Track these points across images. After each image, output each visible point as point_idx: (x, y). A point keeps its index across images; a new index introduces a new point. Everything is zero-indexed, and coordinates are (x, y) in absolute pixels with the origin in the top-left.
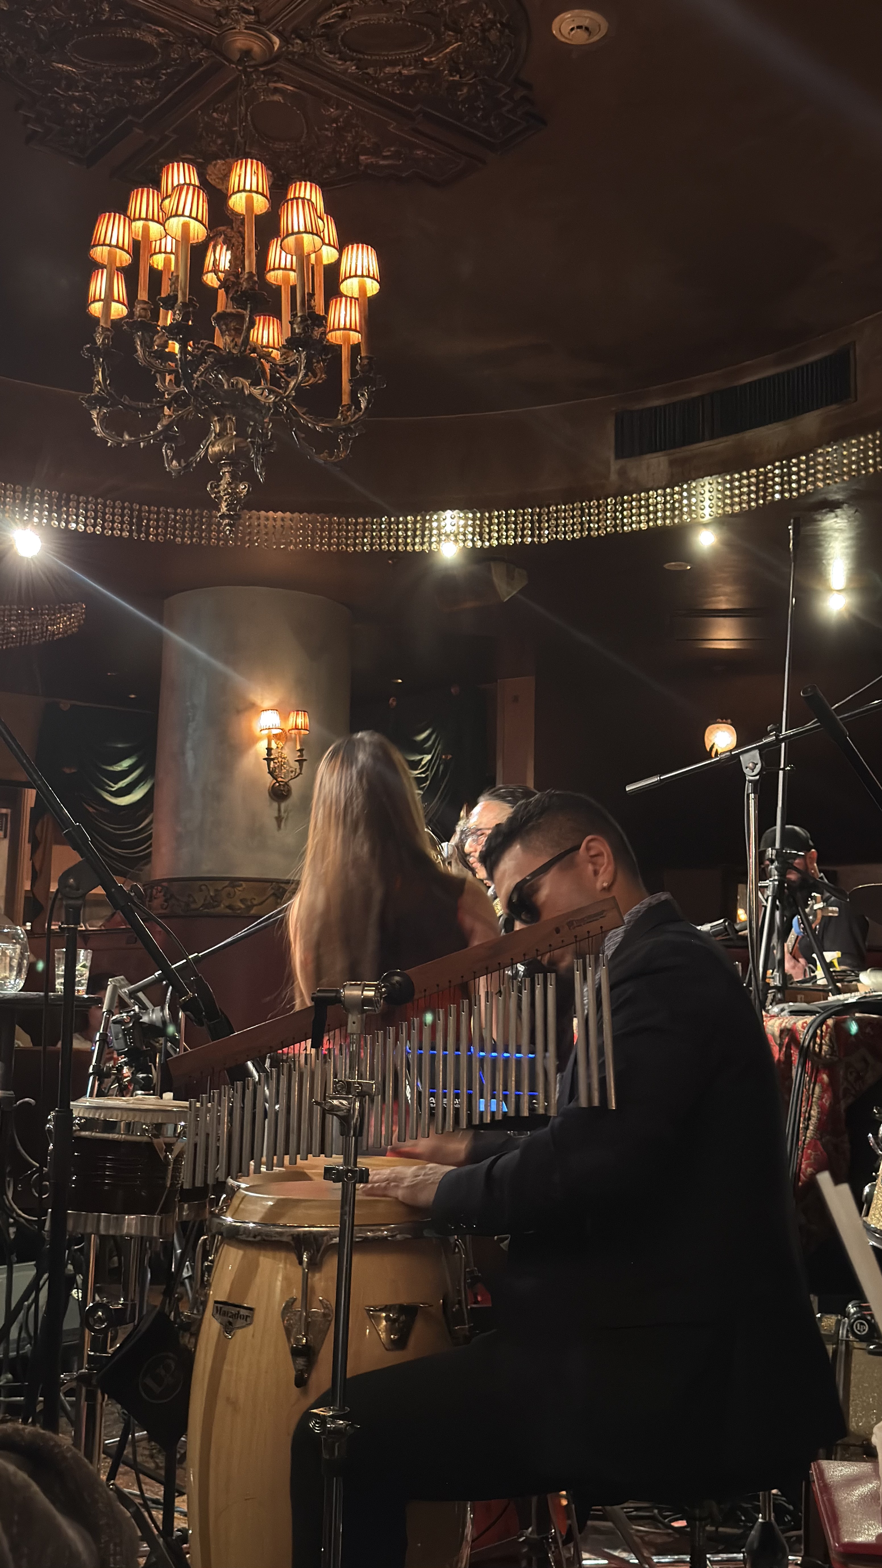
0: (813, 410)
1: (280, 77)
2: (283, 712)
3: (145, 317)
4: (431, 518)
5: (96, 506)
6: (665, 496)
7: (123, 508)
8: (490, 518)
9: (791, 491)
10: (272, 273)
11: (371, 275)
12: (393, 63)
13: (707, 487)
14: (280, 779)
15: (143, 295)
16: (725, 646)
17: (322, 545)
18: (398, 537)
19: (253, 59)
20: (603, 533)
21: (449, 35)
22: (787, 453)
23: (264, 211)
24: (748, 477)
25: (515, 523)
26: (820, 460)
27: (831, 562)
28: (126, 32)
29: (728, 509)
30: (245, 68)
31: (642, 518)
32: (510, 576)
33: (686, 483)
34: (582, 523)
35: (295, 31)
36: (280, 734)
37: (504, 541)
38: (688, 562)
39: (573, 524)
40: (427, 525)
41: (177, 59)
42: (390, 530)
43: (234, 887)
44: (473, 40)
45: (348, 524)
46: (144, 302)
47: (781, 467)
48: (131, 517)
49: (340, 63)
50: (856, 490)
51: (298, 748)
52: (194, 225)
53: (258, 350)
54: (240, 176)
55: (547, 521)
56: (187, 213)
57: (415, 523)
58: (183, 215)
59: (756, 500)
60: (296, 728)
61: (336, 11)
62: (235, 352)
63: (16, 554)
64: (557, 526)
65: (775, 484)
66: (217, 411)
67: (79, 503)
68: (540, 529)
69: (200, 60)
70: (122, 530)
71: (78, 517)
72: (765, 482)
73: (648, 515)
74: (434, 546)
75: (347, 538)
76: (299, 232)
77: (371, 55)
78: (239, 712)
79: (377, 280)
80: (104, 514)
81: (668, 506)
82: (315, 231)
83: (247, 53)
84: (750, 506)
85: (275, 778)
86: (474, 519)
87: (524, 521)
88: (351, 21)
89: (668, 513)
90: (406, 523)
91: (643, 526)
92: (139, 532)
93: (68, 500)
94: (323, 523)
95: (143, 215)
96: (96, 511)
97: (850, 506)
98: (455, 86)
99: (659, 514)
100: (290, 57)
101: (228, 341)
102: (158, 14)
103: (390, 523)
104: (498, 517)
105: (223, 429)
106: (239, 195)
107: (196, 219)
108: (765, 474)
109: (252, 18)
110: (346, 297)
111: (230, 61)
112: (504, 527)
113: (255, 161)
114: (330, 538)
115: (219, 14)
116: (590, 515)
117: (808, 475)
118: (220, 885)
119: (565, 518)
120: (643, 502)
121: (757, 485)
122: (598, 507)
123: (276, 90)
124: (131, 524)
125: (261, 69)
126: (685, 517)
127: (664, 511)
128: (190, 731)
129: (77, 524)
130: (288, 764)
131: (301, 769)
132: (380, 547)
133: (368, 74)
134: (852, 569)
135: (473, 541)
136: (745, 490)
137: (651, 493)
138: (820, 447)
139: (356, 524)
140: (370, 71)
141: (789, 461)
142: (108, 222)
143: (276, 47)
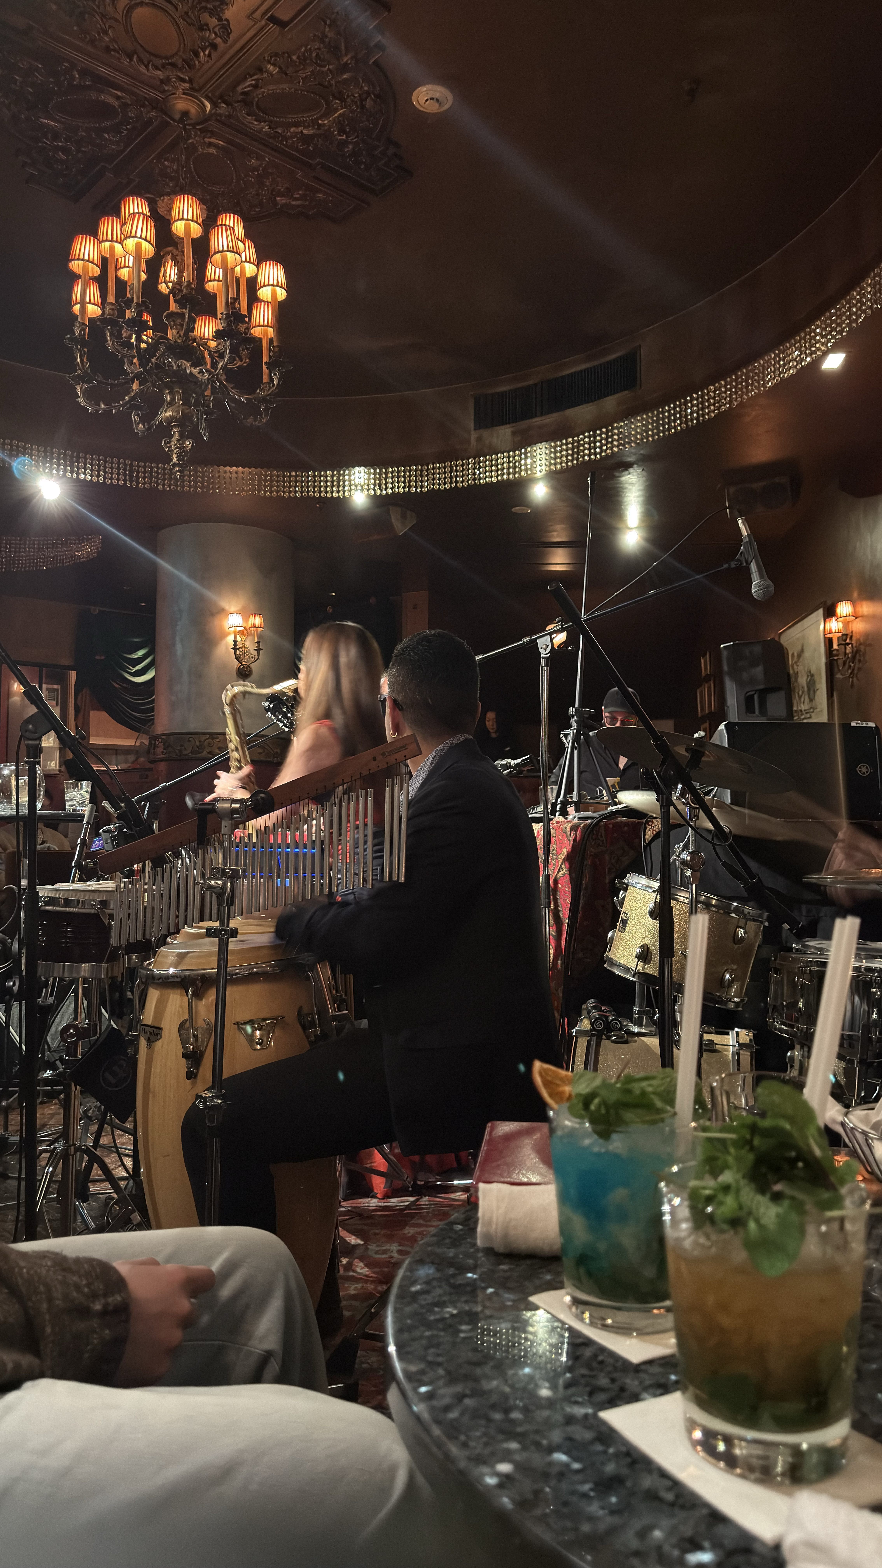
0: (611, 395)
1: (213, 134)
2: (245, 613)
3: (113, 315)
4: (344, 472)
5: (99, 462)
6: (509, 457)
7: (119, 463)
8: (386, 473)
9: (595, 454)
10: (210, 283)
11: (280, 285)
12: (297, 125)
13: (539, 451)
14: (244, 663)
15: (111, 299)
16: (558, 568)
17: (265, 492)
18: (320, 487)
19: (192, 119)
20: (465, 484)
21: (336, 103)
22: (594, 426)
23: (199, 235)
24: (567, 444)
25: (404, 477)
26: (616, 431)
27: (627, 507)
28: (93, 95)
29: (553, 467)
30: (185, 125)
31: (493, 473)
32: (404, 516)
33: (524, 448)
34: (451, 477)
35: (221, 97)
36: (243, 631)
37: (397, 490)
38: (528, 506)
39: (445, 478)
40: (341, 478)
41: (133, 118)
42: (315, 481)
43: (213, 739)
44: (354, 107)
45: (284, 476)
46: (112, 304)
47: (589, 437)
48: (125, 470)
49: (256, 123)
50: (641, 454)
51: (256, 641)
52: (145, 245)
53: (197, 341)
54: (179, 208)
55: (427, 476)
56: (138, 235)
57: (332, 476)
58: (135, 237)
59: (572, 461)
60: (254, 626)
61: (250, 82)
62: (179, 341)
63: (42, 496)
64: (433, 479)
65: (585, 449)
66: (168, 386)
67: (86, 459)
68: (422, 481)
69: (151, 118)
70: (118, 480)
71: (85, 470)
72: (578, 447)
73: (497, 471)
74: (346, 494)
75: (284, 487)
76: (223, 251)
77: (280, 117)
78: (213, 614)
79: (284, 289)
80: (105, 467)
81: (511, 465)
82: (235, 250)
83: (185, 114)
84: (567, 465)
85: (240, 662)
86: (375, 474)
87: (410, 476)
88: (263, 90)
89: (511, 470)
90: (326, 476)
91: (494, 480)
92: (131, 481)
93: (78, 457)
94: (266, 476)
95: (109, 237)
96: (99, 466)
97: (639, 466)
98: (343, 144)
99: (505, 471)
100: (219, 118)
101: (175, 333)
102: (116, 80)
103: (314, 476)
104: (392, 472)
105: (173, 399)
106: (180, 222)
107: (145, 240)
108: (578, 442)
109: (187, 85)
110: (264, 302)
111: (174, 120)
112: (396, 480)
113: (190, 197)
114: (271, 487)
115: (162, 82)
116: (457, 471)
117: (607, 442)
118: (203, 738)
119: (439, 474)
120: (494, 462)
121: (572, 449)
122: (463, 465)
123: (210, 145)
124: (125, 475)
125: (198, 127)
126: (523, 473)
127: (509, 468)
128: (178, 628)
129: (86, 475)
130: (250, 653)
131: (258, 655)
132: (308, 493)
133: (278, 133)
134: (642, 512)
135: (374, 490)
136: (564, 453)
137: (499, 455)
138: (616, 422)
139: (290, 476)
140: (279, 130)
141: (595, 432)
142: (81, 242)
143: (208, 109)
